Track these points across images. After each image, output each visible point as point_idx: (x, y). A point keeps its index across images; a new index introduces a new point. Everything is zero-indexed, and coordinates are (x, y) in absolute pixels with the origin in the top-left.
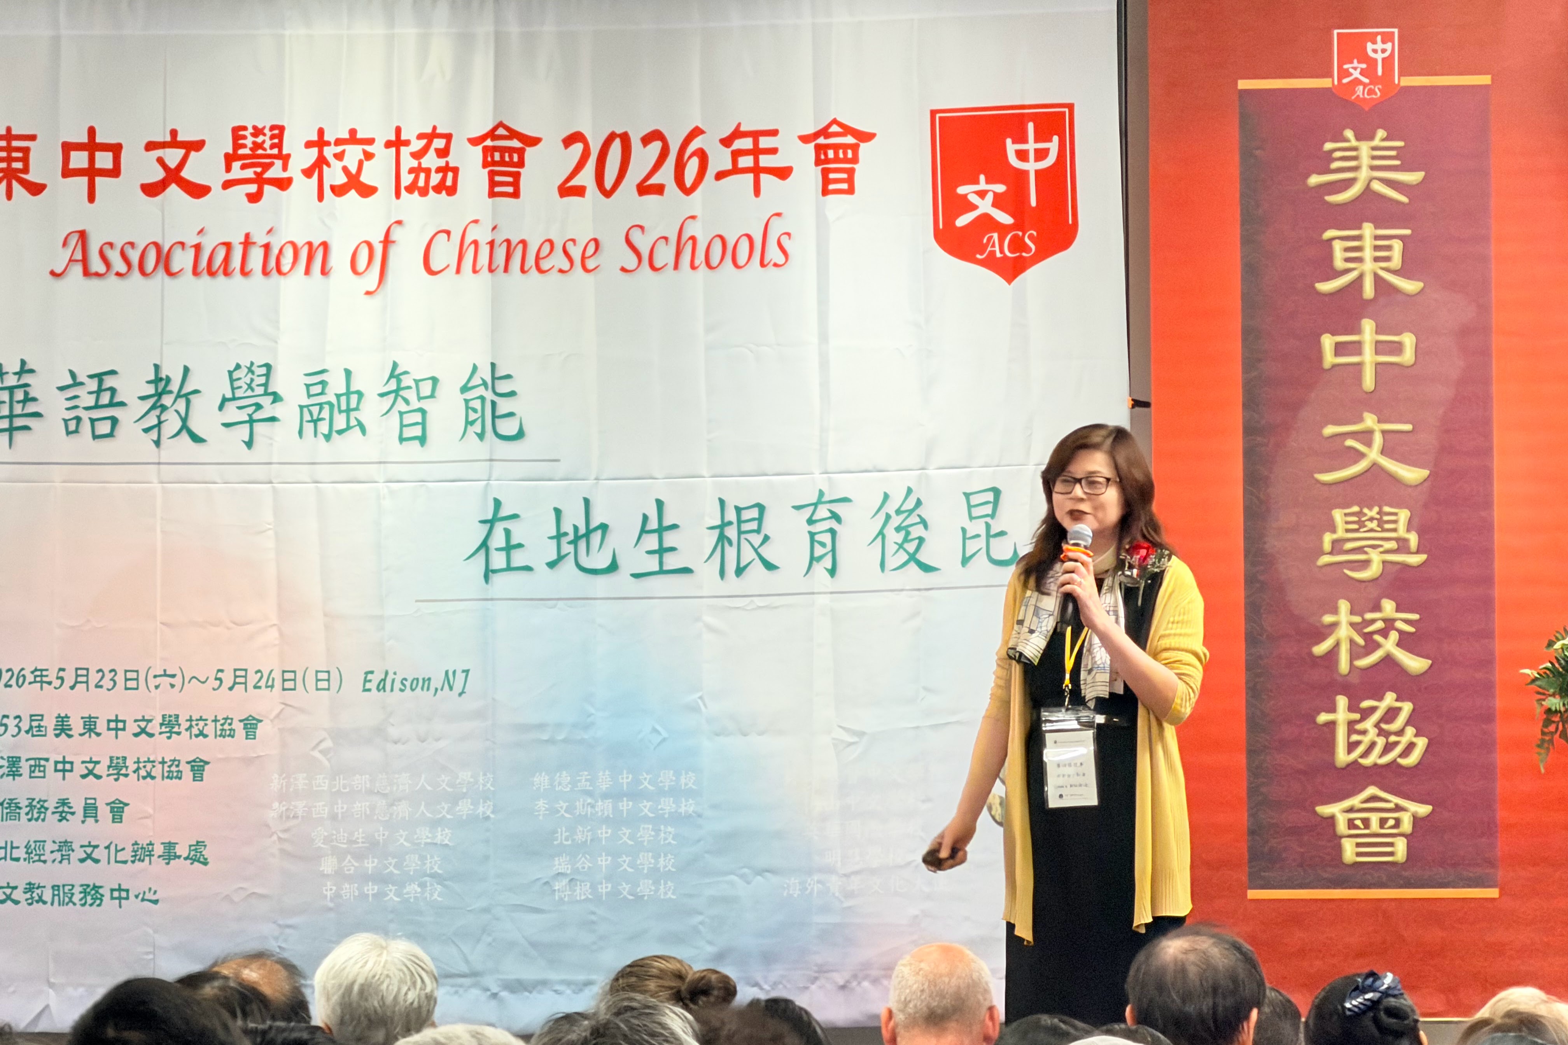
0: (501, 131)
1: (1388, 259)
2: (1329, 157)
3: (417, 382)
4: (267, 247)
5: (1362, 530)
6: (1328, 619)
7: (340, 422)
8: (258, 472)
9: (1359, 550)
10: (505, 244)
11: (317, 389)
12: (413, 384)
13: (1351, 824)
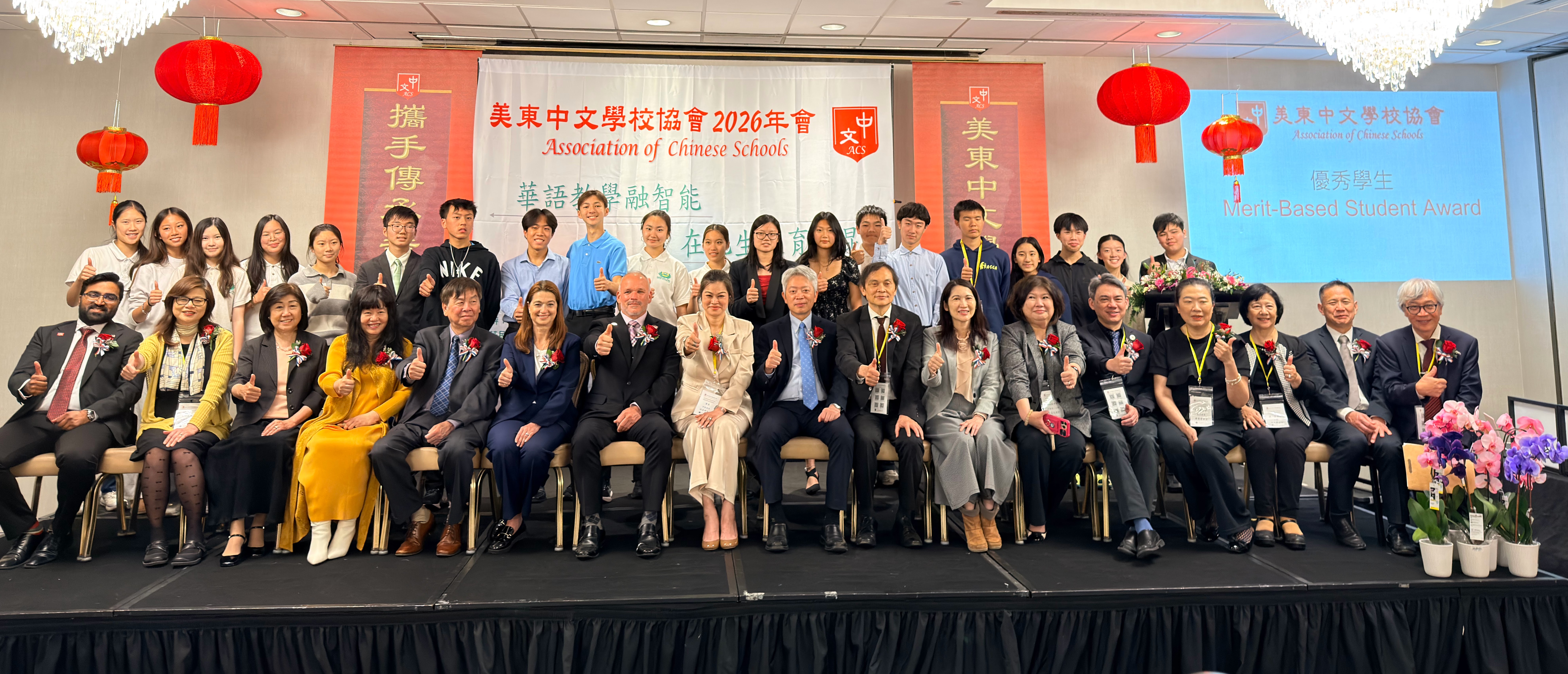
0: (695, 110)
1: (987, 158)
2: (968, 125)
4: (616, 146)
7: (640, 203)
10: (696, 146)
11: (633, 192)
12: (664, 191)
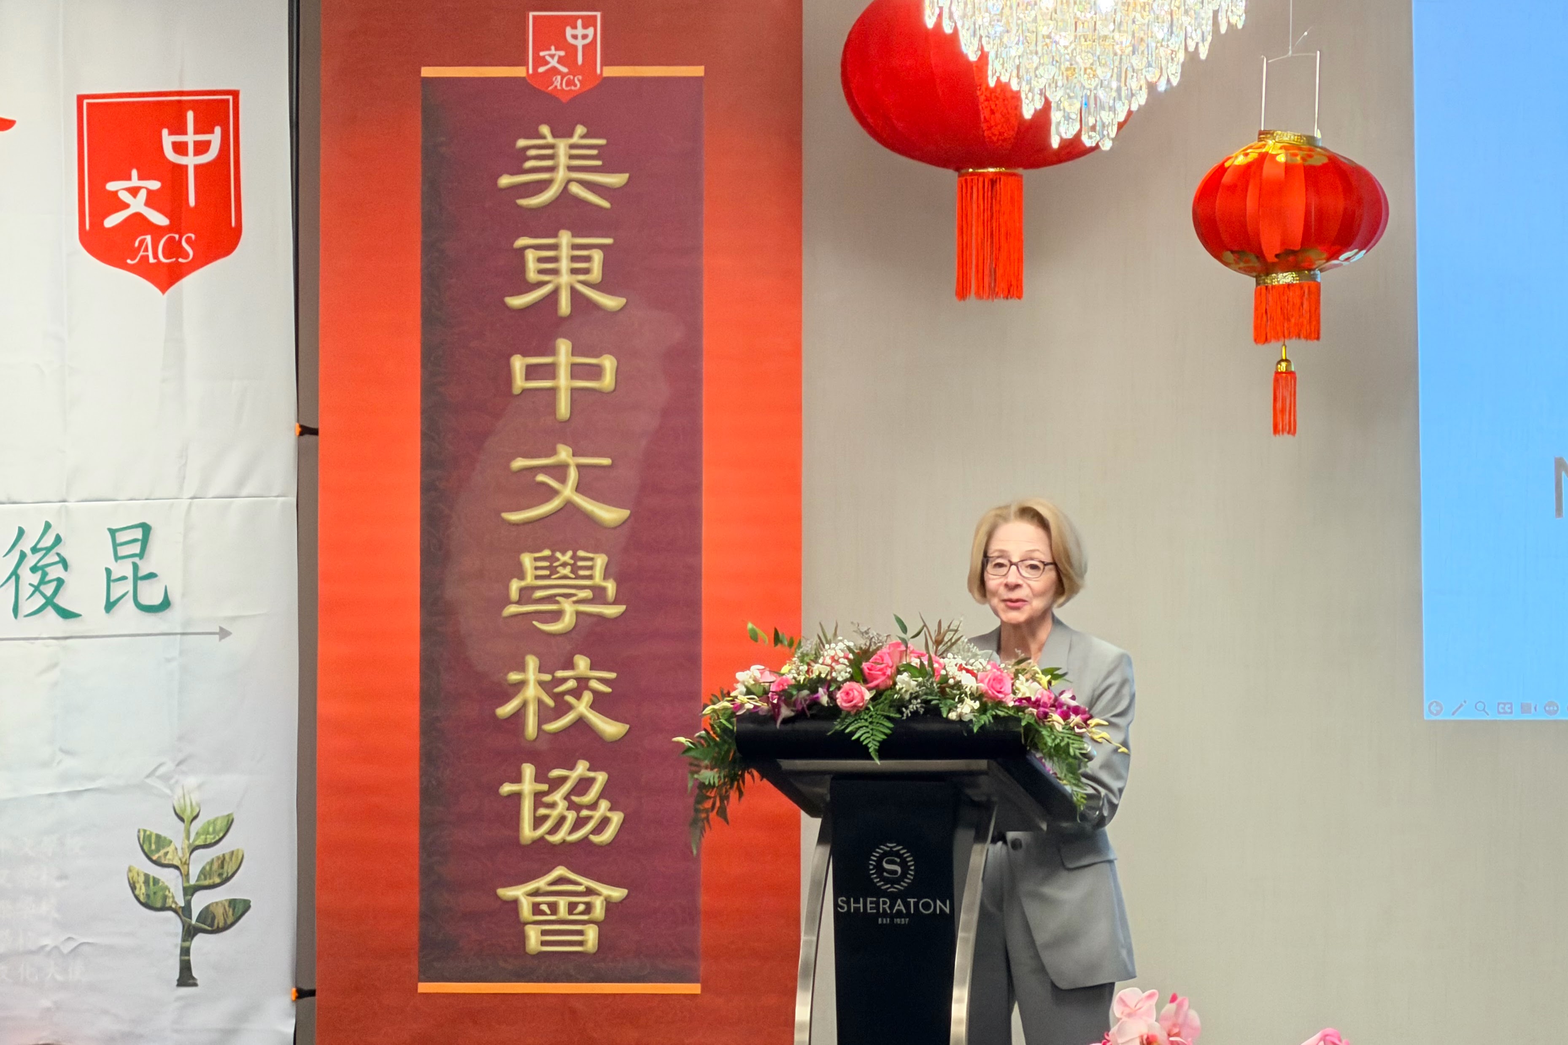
1: (587, 271)
2: (522, 155)
5: (554, 577)
6: (514, 677)
9: (550, 599)
13: (536, 909)
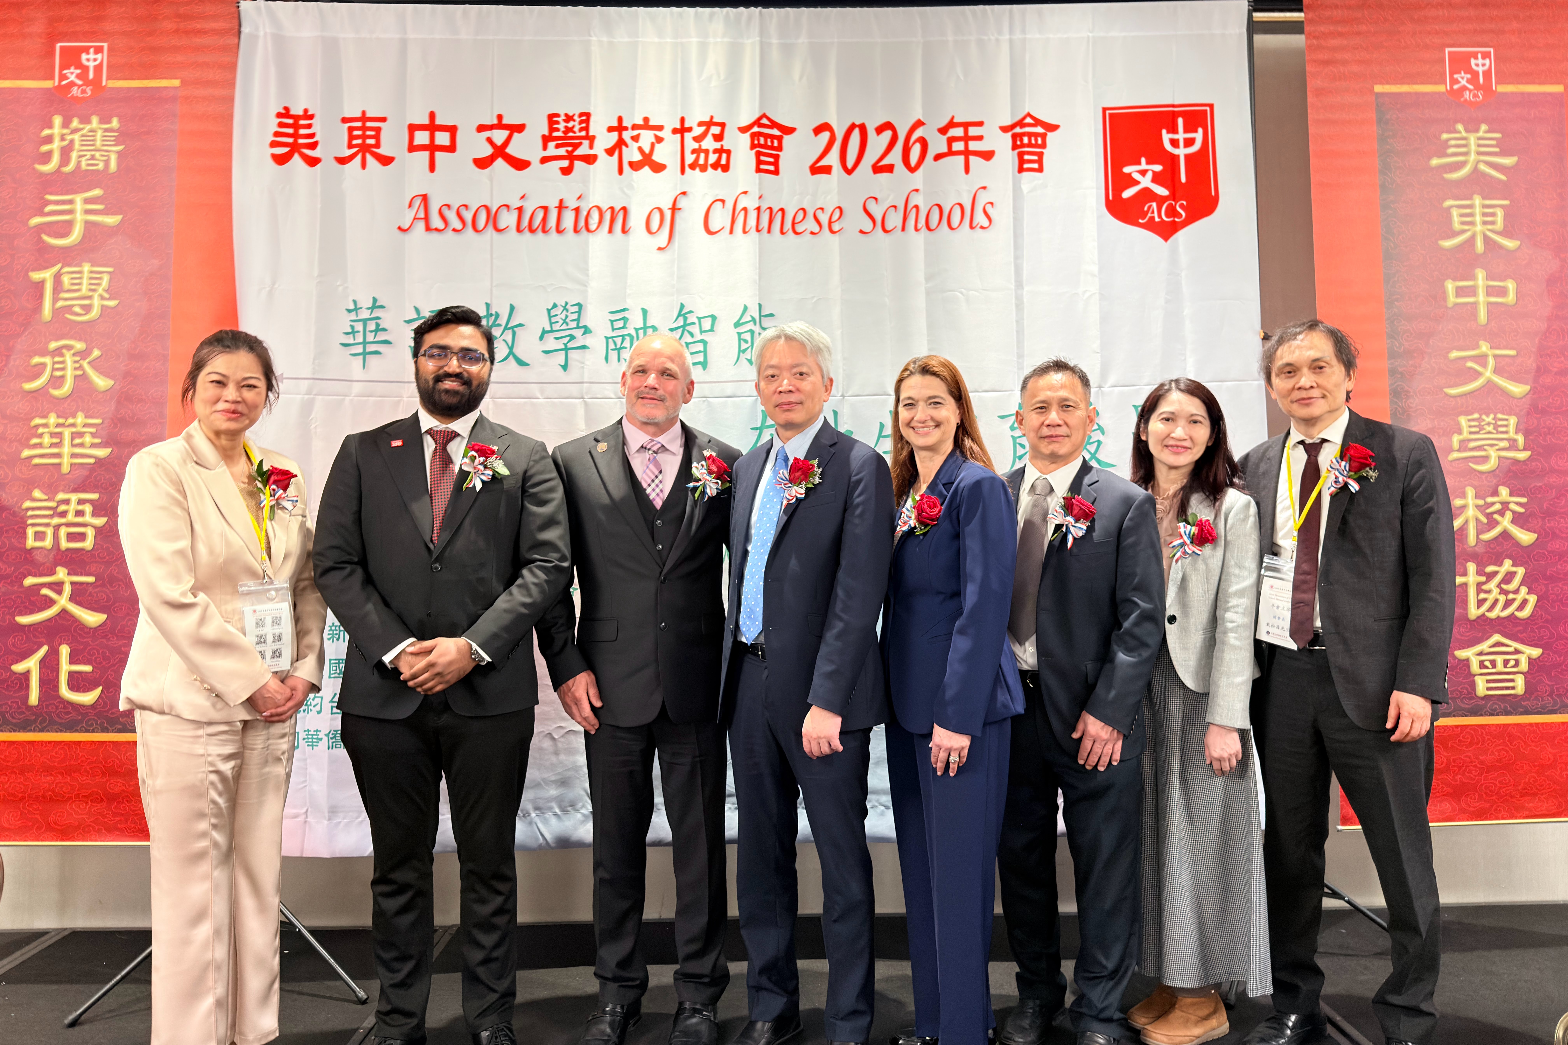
0: (765, 122)
1: (1493, 223)
2: (1444, 144)
3: (699, 319)
5: (1482, 431)
8: (574, 389)
9: (1480, 448)
10: (768, 210)
11: (620, 324)
12: (696, 321)
13: (1482, 665)
